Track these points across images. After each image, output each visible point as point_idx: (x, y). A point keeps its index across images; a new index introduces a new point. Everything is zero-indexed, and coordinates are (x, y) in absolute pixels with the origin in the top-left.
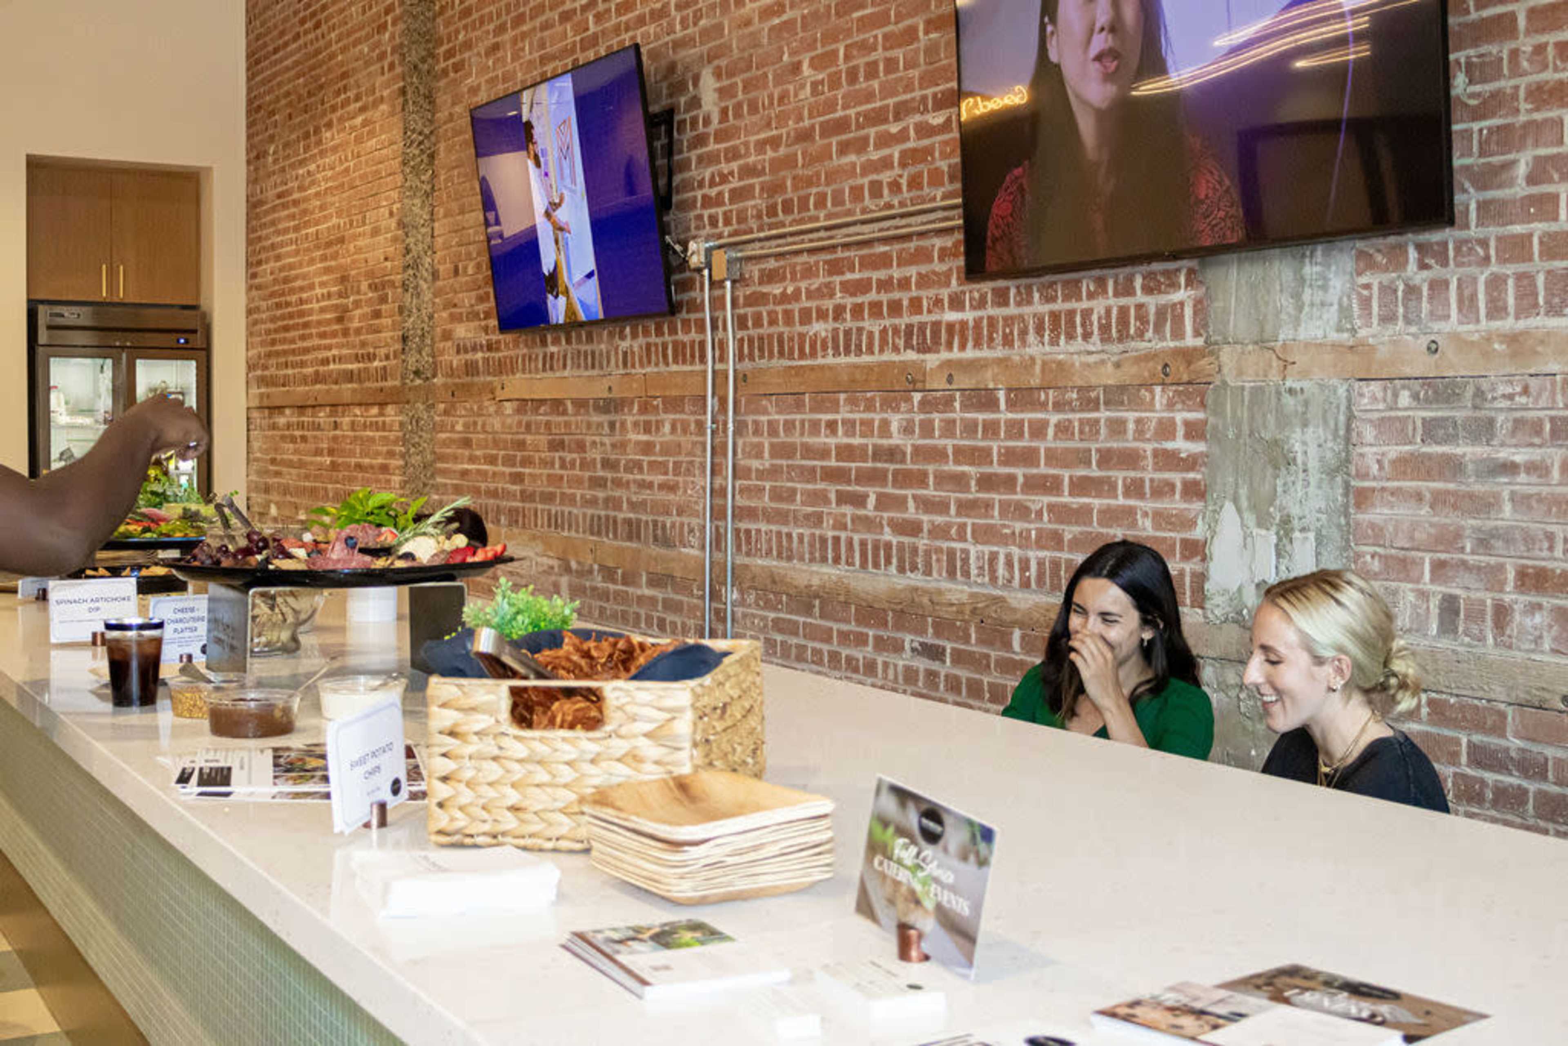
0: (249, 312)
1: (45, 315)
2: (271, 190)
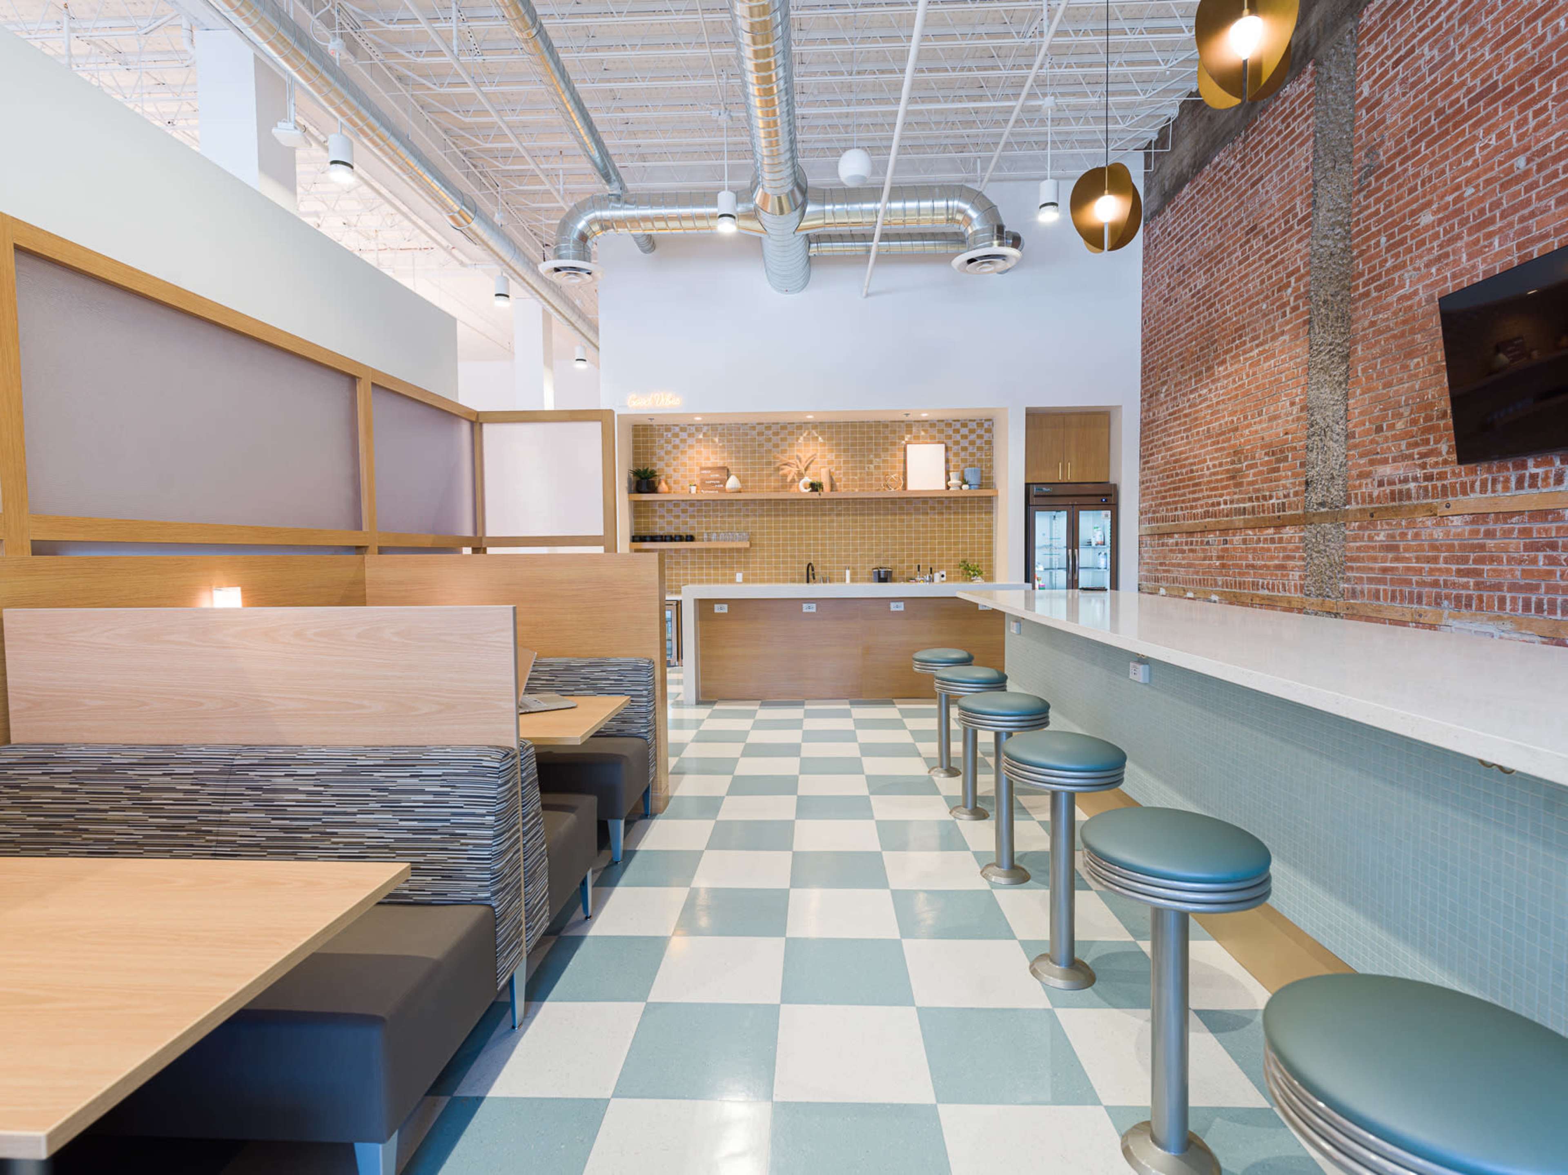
0: (1142, 483)
1: (1034, 490)
2: (1162, 413)
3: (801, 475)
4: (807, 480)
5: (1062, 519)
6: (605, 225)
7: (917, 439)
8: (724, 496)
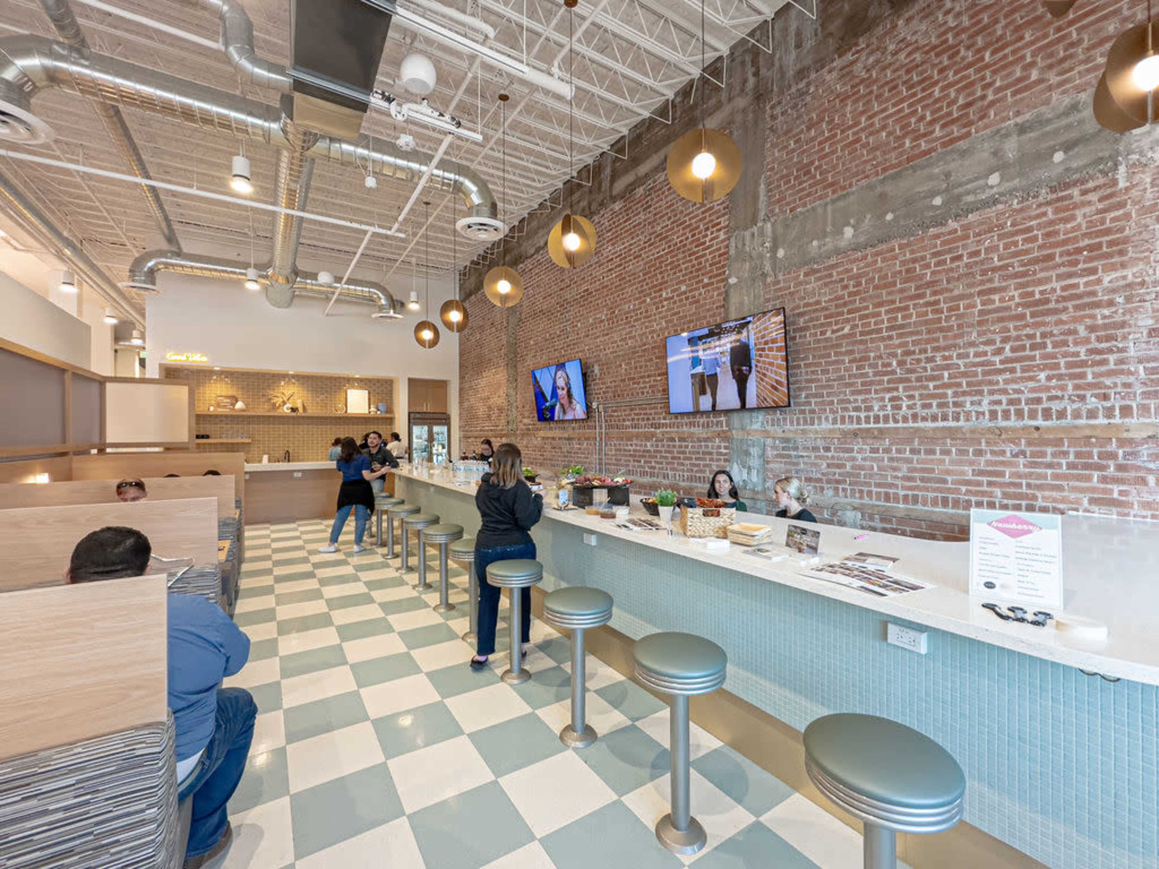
0: (460, 415)
1: (412, 415)
2: (467, 386)
3: (284, 403)
4: (289, 405)
5: (426, 428)
6: (167, 265)
7: (353, 387)
8: (234, 413)
